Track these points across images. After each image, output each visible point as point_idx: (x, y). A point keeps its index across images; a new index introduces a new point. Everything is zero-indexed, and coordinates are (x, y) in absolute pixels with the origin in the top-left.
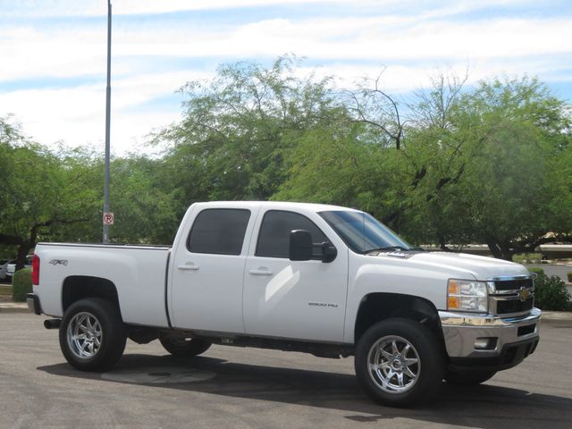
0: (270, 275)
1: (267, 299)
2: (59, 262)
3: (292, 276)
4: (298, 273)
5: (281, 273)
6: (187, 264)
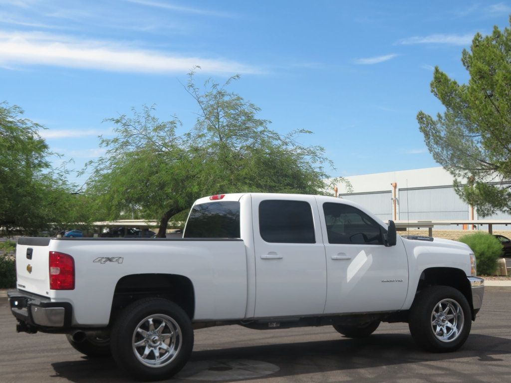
0: (349, 260)
2: (110, 260)
3: (366, 259)
4: (371, 256)
6: (269, 253)
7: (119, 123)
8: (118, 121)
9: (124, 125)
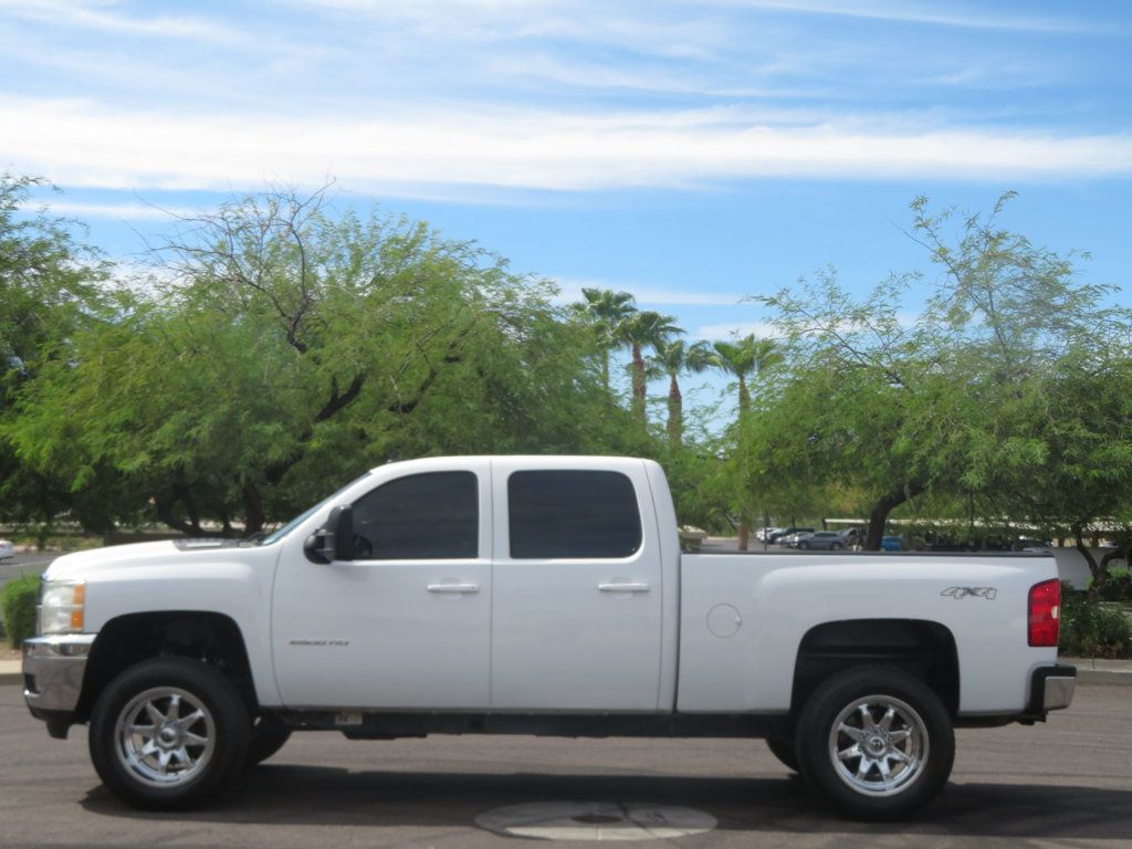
7: (775, 306)
8: (773, 302)
9: (787, 309)
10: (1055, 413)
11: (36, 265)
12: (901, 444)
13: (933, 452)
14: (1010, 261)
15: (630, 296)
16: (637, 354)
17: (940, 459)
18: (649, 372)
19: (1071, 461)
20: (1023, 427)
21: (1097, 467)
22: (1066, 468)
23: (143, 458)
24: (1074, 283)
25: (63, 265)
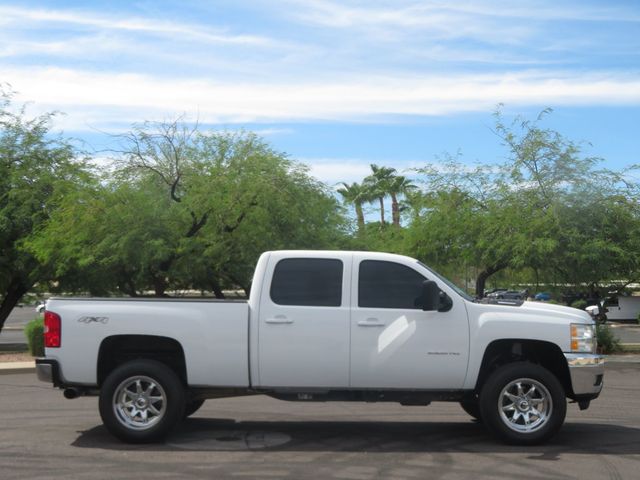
0: (382, 326)
1: (380, 350)
2: (94, 319)
3: (407, 326)
4: (414, 322)
5: (396, 323)
6: (277, 317)
10: (563, 224)
11: (58, 162)
12: (480, 244)
13: (498, 247)
14: (544, 145)
15: (394, 170)
16: (394, 200)
17: (501, 250)
18: (402, 210)
19: (572, 250)
20: (546, 233)
21: (585, 253)
22: (568, 254)
23: (91, 258)
24: (581, 157)
25: (72, 161)
